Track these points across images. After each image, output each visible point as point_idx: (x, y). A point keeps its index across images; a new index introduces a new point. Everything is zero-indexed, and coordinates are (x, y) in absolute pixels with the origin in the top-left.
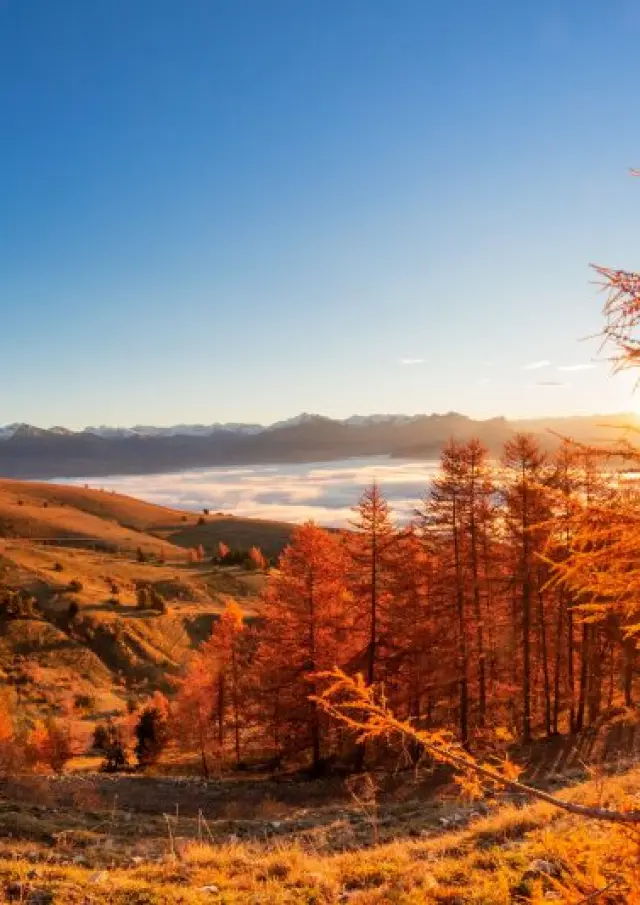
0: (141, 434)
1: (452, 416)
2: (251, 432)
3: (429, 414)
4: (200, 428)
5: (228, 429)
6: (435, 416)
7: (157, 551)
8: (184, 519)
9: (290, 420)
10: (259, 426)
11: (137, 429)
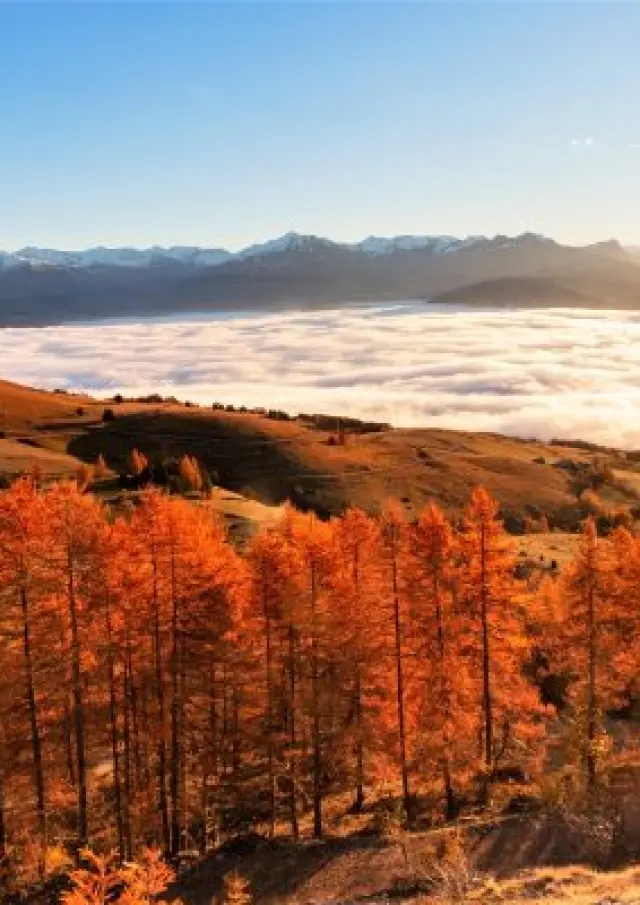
0: (33, 262)
1: (528, 239)
2: (210, 261)
3: (490, 236)
4: (130, 253)
5: (175, 256)
6: (501, 240)
7: (28, 468)
8: (80, 412)
9: (271, 242)
10: (221, 252)
11: (28, 252)
